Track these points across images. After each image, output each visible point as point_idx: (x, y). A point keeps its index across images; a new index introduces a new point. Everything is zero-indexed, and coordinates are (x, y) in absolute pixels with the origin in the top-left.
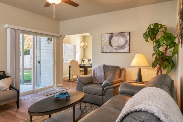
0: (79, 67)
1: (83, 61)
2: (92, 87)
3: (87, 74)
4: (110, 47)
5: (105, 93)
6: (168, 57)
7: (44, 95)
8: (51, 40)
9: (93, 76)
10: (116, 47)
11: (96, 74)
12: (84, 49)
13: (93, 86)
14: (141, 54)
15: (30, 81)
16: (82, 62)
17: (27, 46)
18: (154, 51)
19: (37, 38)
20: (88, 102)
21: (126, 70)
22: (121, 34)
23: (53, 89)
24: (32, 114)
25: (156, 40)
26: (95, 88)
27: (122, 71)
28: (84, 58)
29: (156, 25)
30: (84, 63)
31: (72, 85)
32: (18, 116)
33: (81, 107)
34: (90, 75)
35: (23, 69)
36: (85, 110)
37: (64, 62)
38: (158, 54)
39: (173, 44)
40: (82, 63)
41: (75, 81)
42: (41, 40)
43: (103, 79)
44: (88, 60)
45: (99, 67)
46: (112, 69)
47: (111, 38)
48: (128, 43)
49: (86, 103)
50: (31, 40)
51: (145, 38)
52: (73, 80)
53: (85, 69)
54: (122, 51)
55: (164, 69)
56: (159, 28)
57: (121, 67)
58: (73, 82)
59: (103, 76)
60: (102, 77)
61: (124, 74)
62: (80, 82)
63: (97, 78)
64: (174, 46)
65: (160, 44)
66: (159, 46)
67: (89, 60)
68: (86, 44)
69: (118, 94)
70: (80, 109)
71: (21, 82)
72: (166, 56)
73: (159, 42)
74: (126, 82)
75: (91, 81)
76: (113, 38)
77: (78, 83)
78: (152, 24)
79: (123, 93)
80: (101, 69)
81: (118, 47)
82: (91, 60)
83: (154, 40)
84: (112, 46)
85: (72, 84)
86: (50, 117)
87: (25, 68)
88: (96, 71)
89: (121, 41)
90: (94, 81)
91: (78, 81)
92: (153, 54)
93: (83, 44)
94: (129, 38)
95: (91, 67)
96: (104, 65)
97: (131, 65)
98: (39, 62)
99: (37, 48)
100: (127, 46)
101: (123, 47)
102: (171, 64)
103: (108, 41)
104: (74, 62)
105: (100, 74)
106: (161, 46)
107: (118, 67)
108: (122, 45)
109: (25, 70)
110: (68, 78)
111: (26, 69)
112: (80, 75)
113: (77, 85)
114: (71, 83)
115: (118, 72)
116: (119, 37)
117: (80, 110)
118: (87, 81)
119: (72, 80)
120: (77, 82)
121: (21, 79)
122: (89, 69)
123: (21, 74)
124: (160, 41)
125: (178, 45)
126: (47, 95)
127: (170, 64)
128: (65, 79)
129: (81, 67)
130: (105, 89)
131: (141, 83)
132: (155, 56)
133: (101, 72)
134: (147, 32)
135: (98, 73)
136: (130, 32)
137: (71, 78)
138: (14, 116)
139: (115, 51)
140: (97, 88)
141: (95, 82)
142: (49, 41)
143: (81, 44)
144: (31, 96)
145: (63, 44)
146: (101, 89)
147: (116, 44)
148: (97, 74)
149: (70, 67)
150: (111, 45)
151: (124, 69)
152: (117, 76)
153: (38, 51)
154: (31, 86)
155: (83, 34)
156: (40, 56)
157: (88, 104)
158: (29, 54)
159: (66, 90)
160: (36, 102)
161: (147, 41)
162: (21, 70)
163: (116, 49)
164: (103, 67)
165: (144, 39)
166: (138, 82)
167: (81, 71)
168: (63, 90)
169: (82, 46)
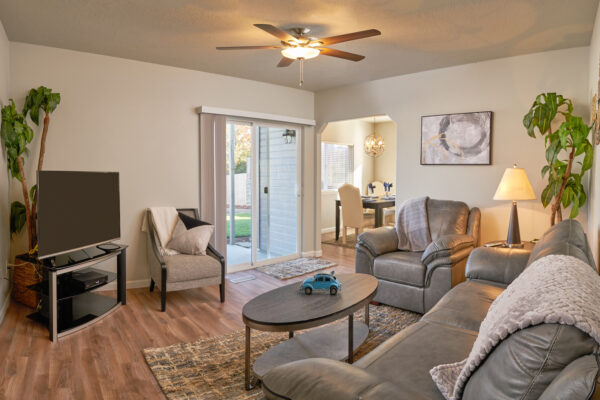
0: (362, 205)
1: (372, 187)
2: (395, 262)
3: (381, 225)
4: (442, 149)
5: (429, 278)
6: (575, 176)
7: (277, 277)
8: (293, 135)
9: (400, 231)
10: (457, 151)
11: (405, 224)
12: (374, 155)
13: (399, 260)
14: (518, 168)
15: (246, 238)
16: (370, 190)
17: (241, 153)
18: (548, 160)
19: (262, 131)
20: (385, 305)
21: (484, 212)
22: (471, 117)
23: (298, 263)
24: (250, 323)
25: (550, 133)
26: (403, 264)
27: (472, 215)
28: (374, 180)
29: (552, 97)
30: (372, 195)
31: (346, 256)
32: (222, 320)
33: (367, 316)
34: (390, 228)
35: (233, 206)
36: (378, 325)
37: (325, 190)
38: (556, 169)
39: (584, 145)
40: (369, 195)
41: (350, 245)
42: (271, 136)
43: (425, 240)
44: (385, 185)
45: (414, 205)
46: (448, 209)
47: (445, 125)
48: (487, 140)
49: (382, 307)
50: (249, 137)
51: (528, 127)
52: (348, 242)
53: (376, 210)
54: (472, 160)
55: (565, 207)
56: (558, 105)
57: (471, 205)
58: (345, 246)
59: (424, 232)
60: (420, 233)
61: (476, 223)
62: (366, 248)
63: (410, 236)
64: (586, 149)
65: (560, 142)
66: (559, 147)
67: (388, 186)
68: (380, 143)
69: (463, 279)
70: (367, 321)
71: (228, 238)
72: (571, 175)
73: (558, 137)
74: (482, 247)
75: (395, 246)
76: (451, 124)
77: (359, 251)
78: (544, 95)
79: (477, 277)
80: (418, 209)
81: (463, 148)
82: (391, 186)
83: (547, 133)
84: (447, 148)
85: (344, 251)
86: (291, 336)
87: (236, 203)
88: (405, 215)
89: (472, 133)
90: (402, 245)
91: (361, 245)
92: (544, 170)
93: (373, 143)
94: (488, 125)
95: (393, 204)
96: (428, 199)
97: (497, 197)
98: (266, 190)
99: (262, 155)
100: (485, 146)
101: (474, 150)
102: (579, 193)
103: (437, 134)
104: (348, 190)
105: (416, 224)
106: (562, 147)
107: (462, 205)
108: (472, 145)
109: (236, 210)
110: (334, 236)
111: (238, 207)
112: (366, 226)
113: (358, 257)
114: (341, 249)
115: (461, 219)
116: (465, 123)
117: (366, 326)
118: (383, 246)
119: (344, 243)
120: (357, 246)
121: (229, 231)
122: (386, 210)
123: (228, 218)
124: (560, 134)
125: (593, 148)
126: (285, 279)
127: (577, 193)
128: (326, 239)
129: (366, 205)
130: (430, 267)
131: (517, 247)
132: (547, 174)
133: (419, 218)
134: (531, 112)
135: (411, 222)
136: (492, 113)
137: (341, 234)
138: (215, 319)
139: (454, 160)
140: (409, 265)
141: (405, 248)
142: (289, 137)
143: (367, 144)
144: (249, 276)
145: (323, 144)
146: (420, 267)
147: (458, 142)
148: (408, 226)
149: (338, 203)
150: (444, 143)
151: (476, 210)
152: (460, 232)
153: (263, 162)
154: (250, 250)
155: (371, 119)
156: (268, 176)
157: (386, 309)
158: (244, 171)
159: (332, 270)
160: (260, 294)
161: (532, 134)
162: (229, 210)
163: (458, 155)
164: (423, 206)
165: (526, 130)
166: (510, 246)
167: (367, 216)
168: (322, 267)
169: (370, 147)
